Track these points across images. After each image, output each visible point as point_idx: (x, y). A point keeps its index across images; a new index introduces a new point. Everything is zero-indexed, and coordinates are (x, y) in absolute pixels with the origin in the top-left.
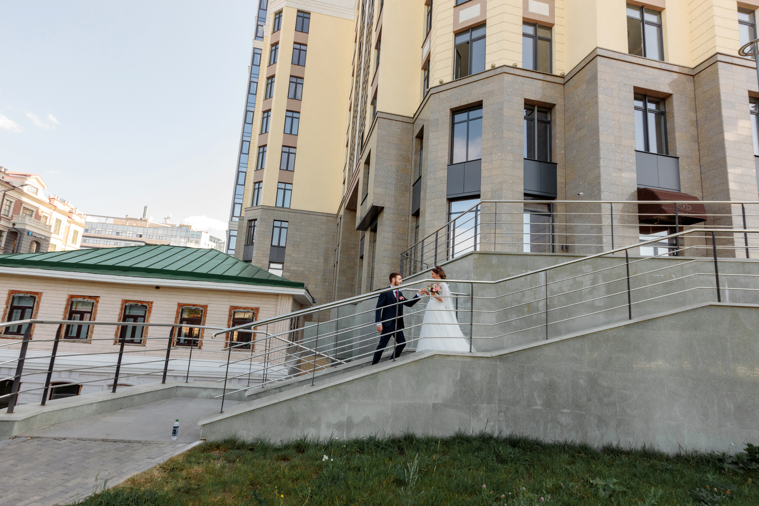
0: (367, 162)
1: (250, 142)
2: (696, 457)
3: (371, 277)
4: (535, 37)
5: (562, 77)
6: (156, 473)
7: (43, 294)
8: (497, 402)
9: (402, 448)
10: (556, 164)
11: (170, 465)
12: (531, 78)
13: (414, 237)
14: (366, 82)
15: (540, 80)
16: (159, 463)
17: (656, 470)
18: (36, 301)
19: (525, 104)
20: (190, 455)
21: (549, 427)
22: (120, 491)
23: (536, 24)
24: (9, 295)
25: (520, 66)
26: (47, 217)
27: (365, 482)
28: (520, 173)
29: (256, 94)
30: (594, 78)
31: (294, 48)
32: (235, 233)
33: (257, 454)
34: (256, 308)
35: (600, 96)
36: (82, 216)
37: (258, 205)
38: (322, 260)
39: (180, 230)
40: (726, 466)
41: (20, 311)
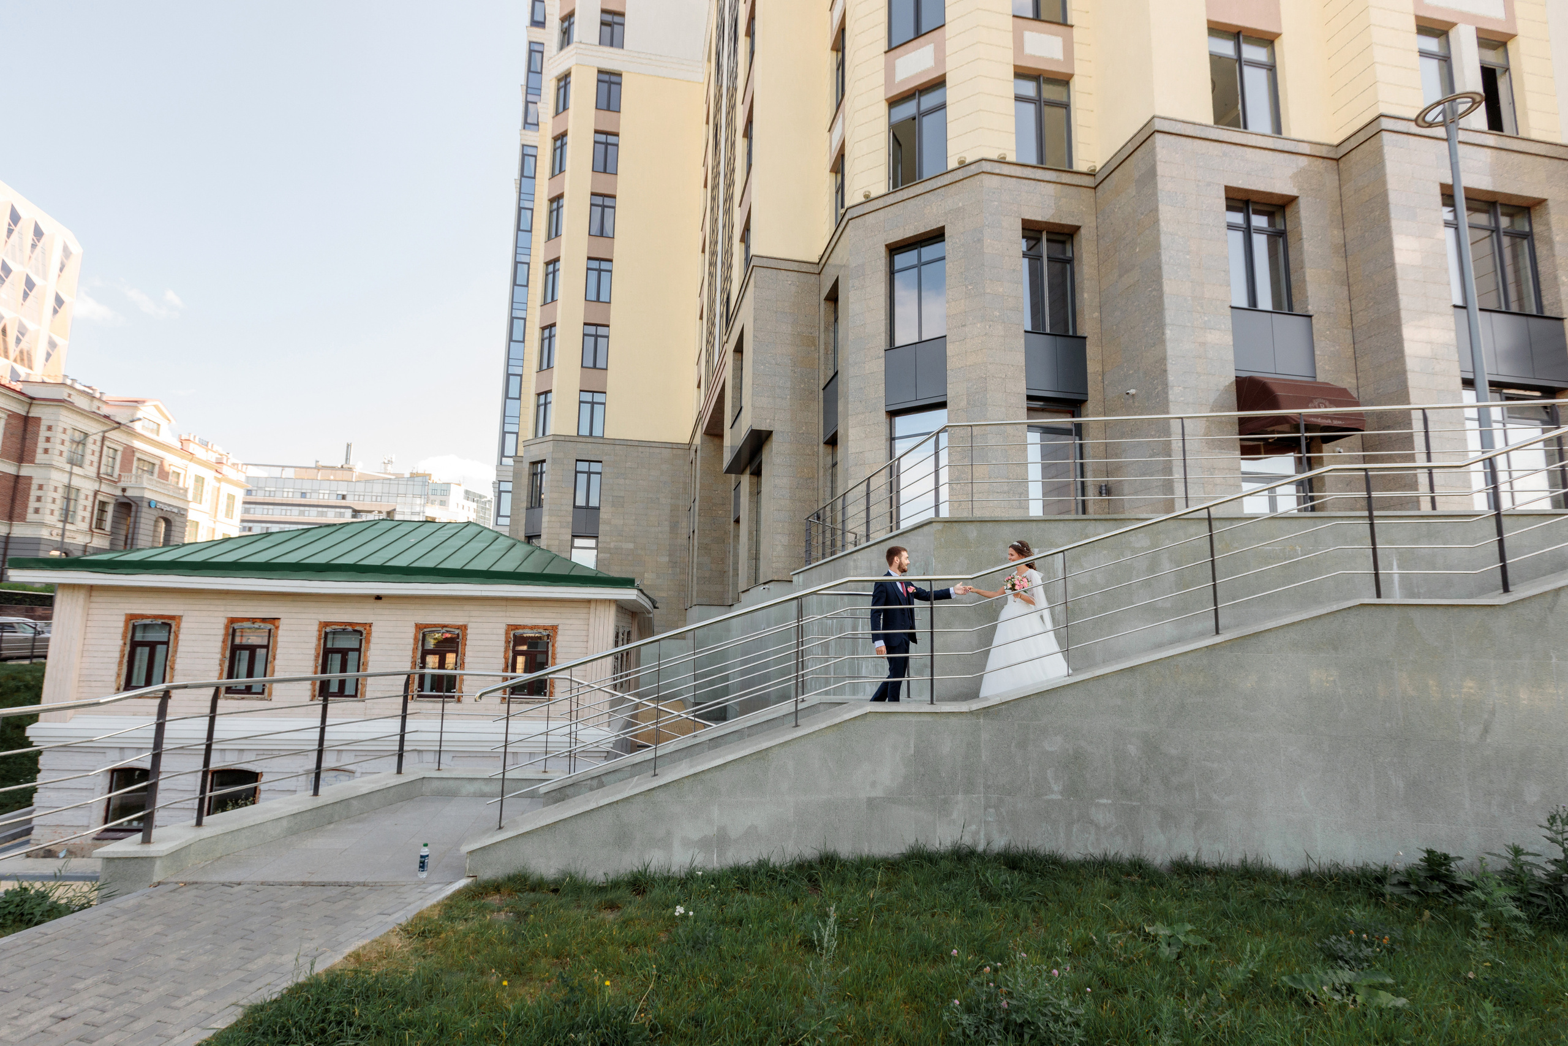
0: (739, 349)
1: (525, 319)
2: (1336, 875)
3: (755, 557)
4: (1039, 102)
5: (1091, 174)
6: (395, 941)
7: (184, 619)
8: (982, 789)
9: (816, 879)
10: (1085, 338)
11: (419, 926)
12: (1034, 180)
13: (829, 484)
14: (729, 198)
15: (1050, 182)
16: (399, 922)
17: (1264, 902)
18: (173, 630)
19: (1023, 229)
20: (451, 907)
21: (1075, 830)
22: (338, 976)
23: (1039, 76)
24: (127, 622)
25: (1012, 157)
26: (179, 474)
27: (750, 944)
28: (1020, 358)
29: (531, 231)
30: (1151, 174)
31: (595, 142)
32: (508, 486)
33: (564, 900)
34: (553, 626)
35: (1162, 208)
36: (240, 466)
37: (547, 433)
38: (667, 529)
39: (412, 483)
40: (1388, 889)
41: (147, 650)
